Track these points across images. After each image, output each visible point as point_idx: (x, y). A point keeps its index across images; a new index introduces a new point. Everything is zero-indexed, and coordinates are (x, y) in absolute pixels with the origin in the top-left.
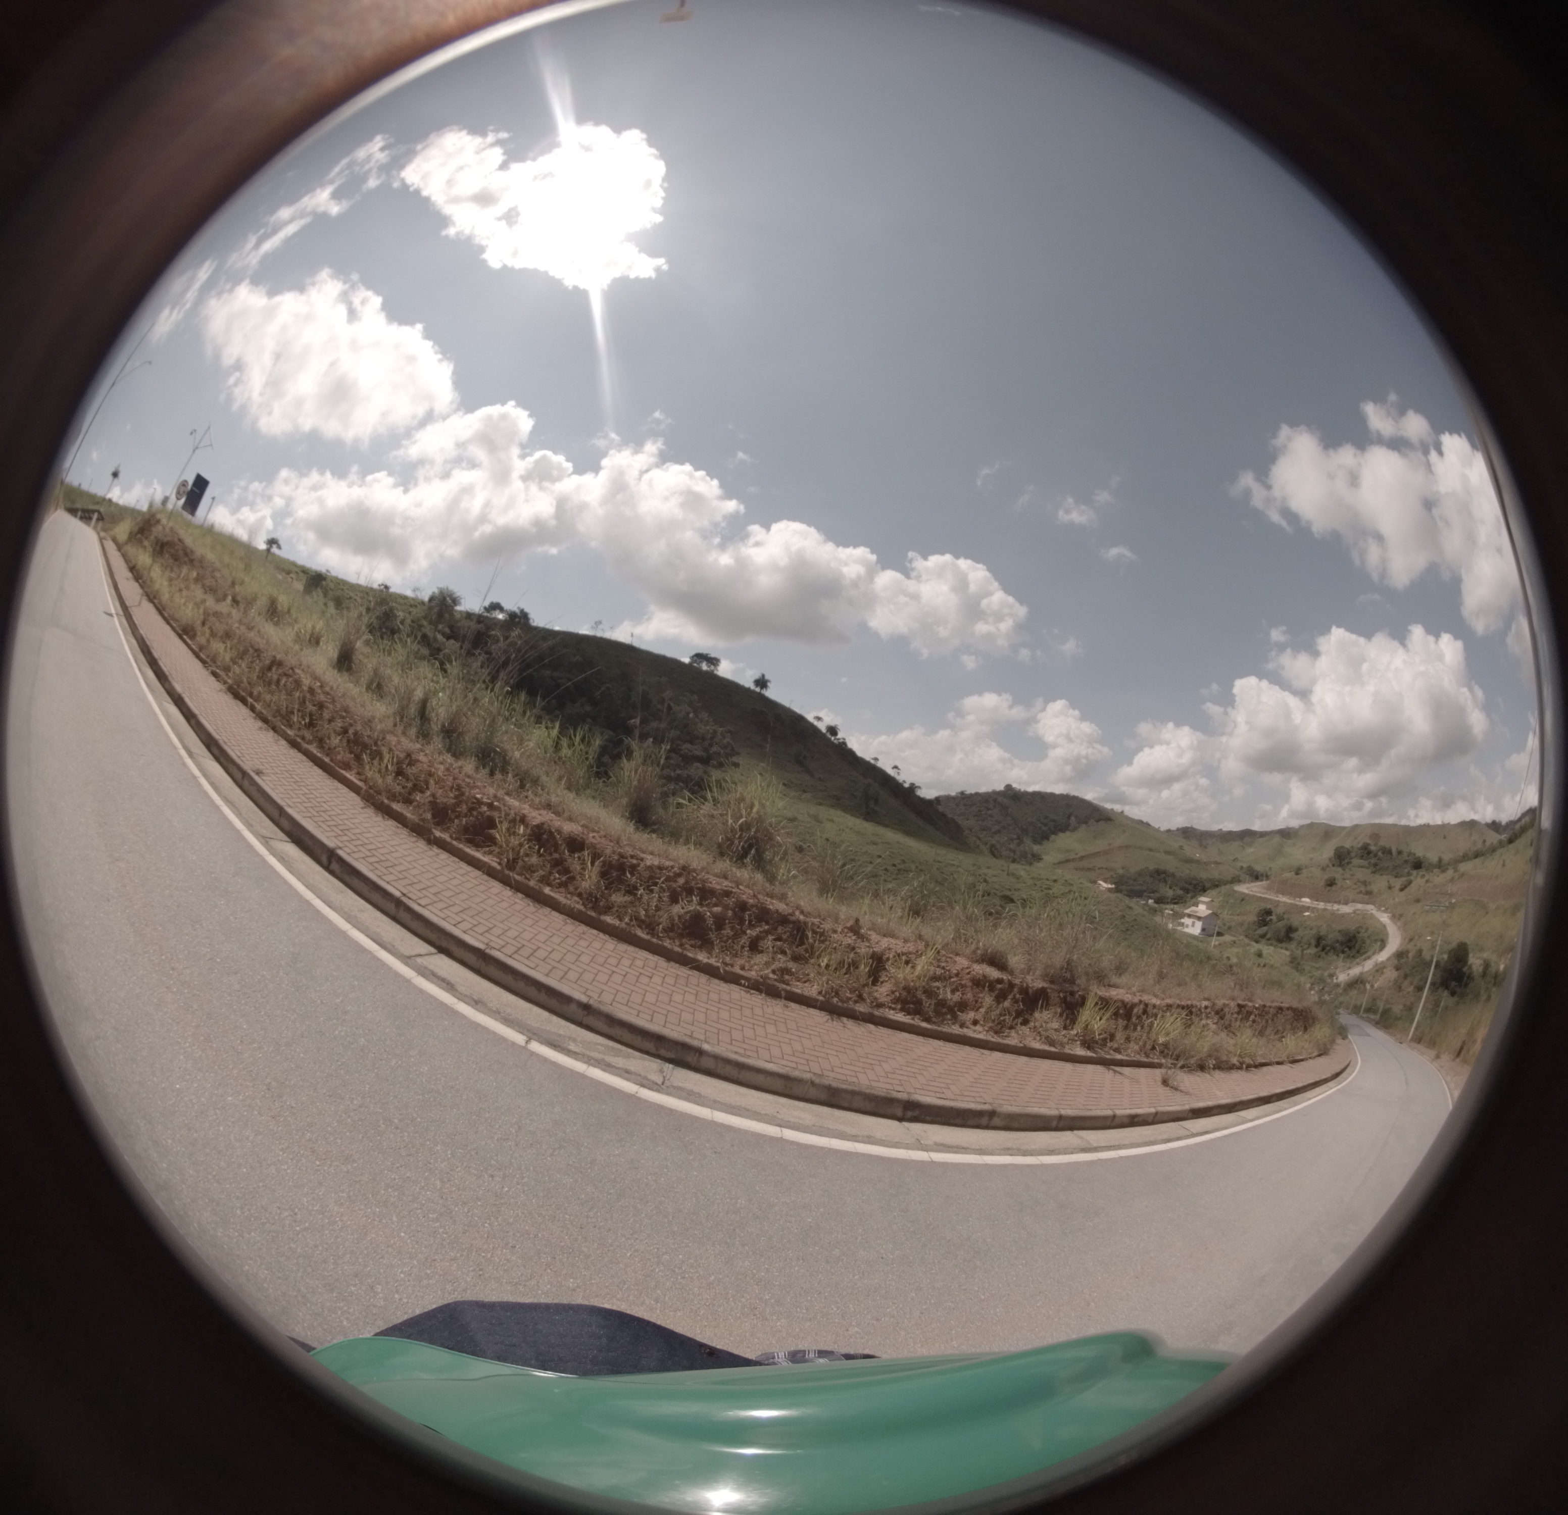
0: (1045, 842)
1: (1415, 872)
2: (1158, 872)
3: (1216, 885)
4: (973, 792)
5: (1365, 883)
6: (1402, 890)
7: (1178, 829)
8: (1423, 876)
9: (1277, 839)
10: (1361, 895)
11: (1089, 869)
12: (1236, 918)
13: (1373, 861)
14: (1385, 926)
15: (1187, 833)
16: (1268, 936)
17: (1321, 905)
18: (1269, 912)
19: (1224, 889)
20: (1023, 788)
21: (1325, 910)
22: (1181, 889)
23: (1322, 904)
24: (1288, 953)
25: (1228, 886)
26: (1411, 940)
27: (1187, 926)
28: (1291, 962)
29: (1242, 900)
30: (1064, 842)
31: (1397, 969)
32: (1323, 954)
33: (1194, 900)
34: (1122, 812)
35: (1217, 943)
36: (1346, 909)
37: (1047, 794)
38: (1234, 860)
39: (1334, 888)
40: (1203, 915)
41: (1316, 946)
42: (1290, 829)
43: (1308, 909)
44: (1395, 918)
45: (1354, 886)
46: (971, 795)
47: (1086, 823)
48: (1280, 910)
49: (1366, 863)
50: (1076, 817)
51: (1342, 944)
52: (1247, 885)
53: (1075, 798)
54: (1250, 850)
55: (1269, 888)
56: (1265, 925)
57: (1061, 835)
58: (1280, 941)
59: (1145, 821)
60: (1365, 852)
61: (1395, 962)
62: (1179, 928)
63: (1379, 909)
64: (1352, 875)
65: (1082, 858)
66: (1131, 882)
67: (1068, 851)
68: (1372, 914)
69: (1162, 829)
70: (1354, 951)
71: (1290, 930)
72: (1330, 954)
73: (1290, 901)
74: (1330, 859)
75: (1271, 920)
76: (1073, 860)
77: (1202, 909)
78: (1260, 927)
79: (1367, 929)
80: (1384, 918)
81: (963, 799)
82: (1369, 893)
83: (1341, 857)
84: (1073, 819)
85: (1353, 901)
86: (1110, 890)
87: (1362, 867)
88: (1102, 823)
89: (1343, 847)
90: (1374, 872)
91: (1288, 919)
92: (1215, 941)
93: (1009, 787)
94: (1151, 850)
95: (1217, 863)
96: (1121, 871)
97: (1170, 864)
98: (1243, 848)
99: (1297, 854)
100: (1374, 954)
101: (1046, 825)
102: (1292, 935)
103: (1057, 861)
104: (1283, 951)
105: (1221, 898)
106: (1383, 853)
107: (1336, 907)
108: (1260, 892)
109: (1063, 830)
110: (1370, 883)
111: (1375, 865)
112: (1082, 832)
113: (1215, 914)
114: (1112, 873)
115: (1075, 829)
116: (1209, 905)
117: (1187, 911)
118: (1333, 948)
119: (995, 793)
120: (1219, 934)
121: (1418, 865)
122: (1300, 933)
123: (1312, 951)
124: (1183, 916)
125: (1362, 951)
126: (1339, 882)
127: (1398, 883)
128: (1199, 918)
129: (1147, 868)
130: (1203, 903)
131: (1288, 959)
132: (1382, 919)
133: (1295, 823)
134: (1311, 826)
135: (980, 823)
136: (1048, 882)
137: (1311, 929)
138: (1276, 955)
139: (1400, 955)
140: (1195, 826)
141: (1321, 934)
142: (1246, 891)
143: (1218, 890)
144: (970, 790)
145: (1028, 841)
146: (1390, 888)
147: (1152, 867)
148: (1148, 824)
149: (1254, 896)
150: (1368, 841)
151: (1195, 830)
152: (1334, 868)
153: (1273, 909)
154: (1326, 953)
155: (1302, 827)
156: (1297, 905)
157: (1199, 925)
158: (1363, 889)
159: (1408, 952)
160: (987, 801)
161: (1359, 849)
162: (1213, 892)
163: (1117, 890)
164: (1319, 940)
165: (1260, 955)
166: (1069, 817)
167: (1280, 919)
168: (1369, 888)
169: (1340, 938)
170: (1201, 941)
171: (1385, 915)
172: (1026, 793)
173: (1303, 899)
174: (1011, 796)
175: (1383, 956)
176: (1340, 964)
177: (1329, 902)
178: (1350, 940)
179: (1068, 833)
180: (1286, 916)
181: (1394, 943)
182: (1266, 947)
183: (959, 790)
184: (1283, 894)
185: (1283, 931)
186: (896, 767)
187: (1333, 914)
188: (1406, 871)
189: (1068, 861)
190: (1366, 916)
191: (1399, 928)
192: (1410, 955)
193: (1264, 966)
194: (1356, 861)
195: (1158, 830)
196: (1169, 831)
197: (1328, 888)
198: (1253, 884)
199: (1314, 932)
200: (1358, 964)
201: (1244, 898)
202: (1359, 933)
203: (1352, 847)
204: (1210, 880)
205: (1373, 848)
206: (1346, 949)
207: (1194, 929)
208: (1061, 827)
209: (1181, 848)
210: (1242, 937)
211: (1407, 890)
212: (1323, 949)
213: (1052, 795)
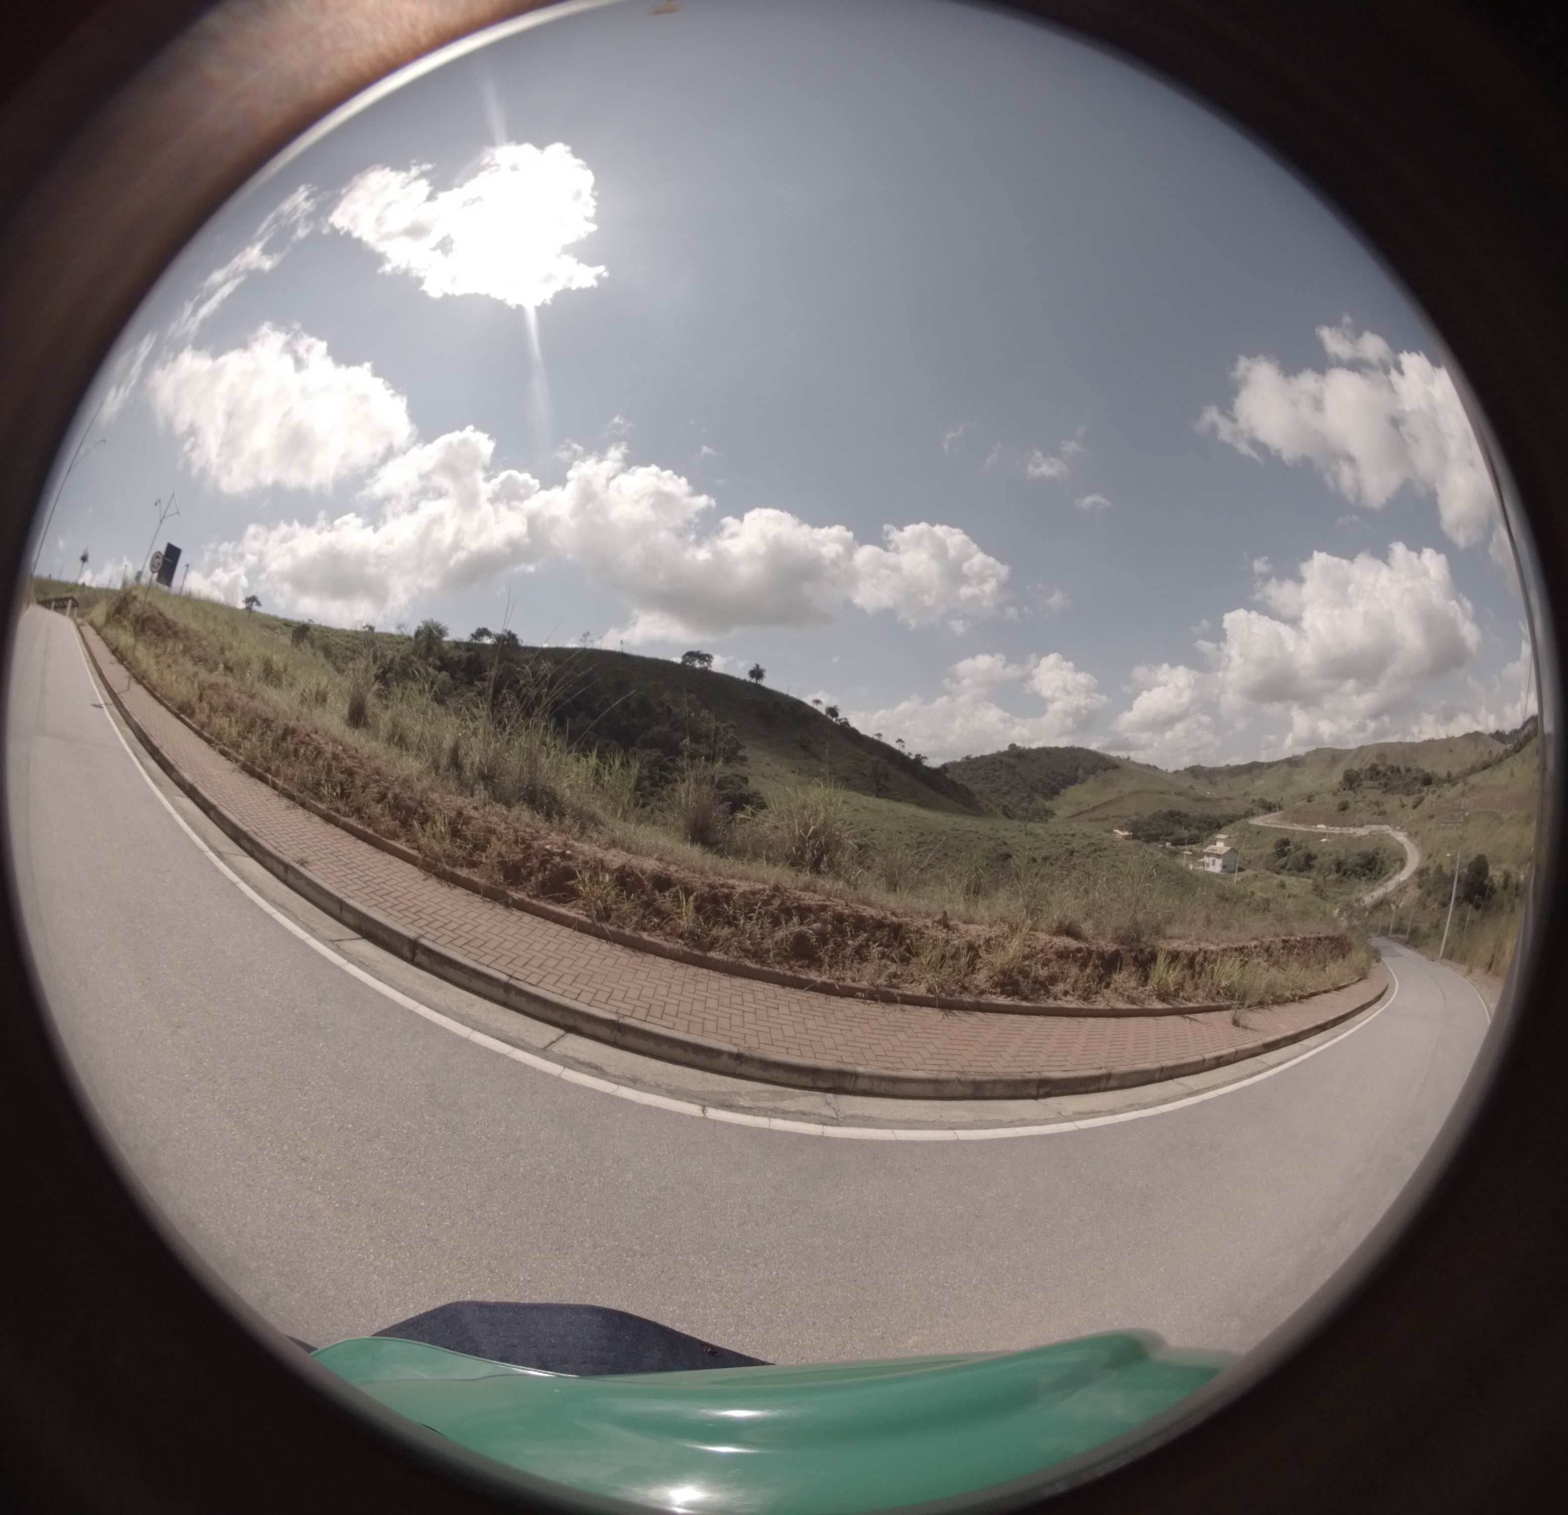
0: (1056, 797)
1: (1425, 788)
2: (1171, 814)
3: (1230, 820)
4: (978, 755)
5: (1377, 804)
6: (1415, 807)
7: (1186, 769)
8: (1434, 792)
9: (1285, 768)
10: (1375, 817)
11: (1102, 819)
12: (1254, 851)
13: (1383, 781)
14: (1402, 845)
15: (1195, 772)
16: (1288, 866)
17: (1337, 830)
18: (1286, 843)
19: (1239, 824)
20: (1027, 748)
21: (1341, 834)
22: (1199, 828)
23: (1338, 828)
24: (1310, 881)
25: (1242, 821)
26: (1430, 856)
27: (1208, 865)
28: (1315, 890)
29: (1259, 833)
30: (1076, 795)
31: (1420, 886)
32: (1345, 879)
33: (1210, 839)
34: (1128, 758)
35: (1239, 879)
36: (1362, 832)
37: (1051, 748)
38: (1245, 794)
39: (1348, 812)
40: (1222, 853)
41: (1338, 871)
42: (1297, 757)
43: (1324, 835)
44: (1411, 836)
45: (1368, 808)
46: (977, 758)
47: (1094, 773)
48: (1296, 839)
49: (1376, 784)
50: (1083, 768)
51: (1362, 866)
52: (1261, 818)
53: (1080, 750)
54: (1260, 782)
55: (1283, 819)
56: (1284, 856)
57: (1071, 788)
58: (1300, 870)
59: (1152, 764)
60: (1374, 772)
61: (1417, 880)
62: (1201, 868)
63: (1394, 828)
64: (1364, 797)
65: (1094, 809)
66: (1146, 827)
67: (1079, 803)
68: (1388, 834)
69: (1170, 771)
70: (1374, 873)
71: (1310, 858)
72: (1352, 878)
73: (1305, 829)
74: (1340, 783)
75: (1289, 850)
76: (1086, 812)
77: (1221, 847)
78: (1279, 858)
79: (1385, 850)
80: (1401, 837)
81: (969, 763)
82: (1383, 813)
83: (1351, 781)
84: (1081, 771)
85: (1368, 823)
86: (1127, 838)
87: (1372, 788)
88: (1110, 771)
89: (1351, 770)
90: (1385, 792)
91: (1307, 847)
92: (1237, 877)
93: (1013, 746)
94: (1161, 793)
95: (1229, 799)
96: (1134, 818)
97: (1182, 805)
98: (1253, 781)
99: (1307, 781)
100: (1395, 873)
101: (1054, 780)
102: (1311, 863)
103: (1070, 815)
104: (1304, 880)
105: (1237, 834)
106: (1392, 772)
107: (1352, 830)
108: (1275, 823)
109: (1072, 784)
110: (1383, 804)
111: (1386, 785)
112: (1091, 782)
113: (1233, 851)
114: (1126, 820)
115: (1083, 781)
116: (1227, 842)
117: (1207, 850)
118: (1355, 872)
119: (999, 754)
120: (1241, 870)
121: (1428, 781)
122: (1320, 860)
123: (1333, 876)
124: (1202, 855)
125: (1383, 872)
126: (1352, 806)
127: (1410, 801)
128: (1218, 856)
129: (1160, 811)
130: (1221, 840)
131: (1311, 887)
132: (1398, 839)
133: (1301, 751)
134: (1317, 751)
135: (989, 785)
136: (1066, 838)
137: (1330, 855)
138: (1297, 884)
139: (1421, 873)
140: (1203, 764)
141: (1342, 858)
142: (1261, 824)
143: (1233, 825)
144: (975, 754)
145: (1039, 798)
146: (1403, 806)
147: (1165, 809)
148: (1155, 768)
149: (1269, 828)
150: (1376, 762)
151: (1203, 768)
152: (1345, 792)
153: (1290, 839)
154: (1348, 878)
155: (1308, 754)
156: (1313, 833)
157: (1219, 862)
158: (1376, 810)
159: (1428, 869)
160: (993, 763)
161: (1368, 770)
162: (1229, 828)
163: (1135, 837)
164: (1339, 865)
165: (1283, 886)
166: (1076, 770)
167: (1298, 848)
168: (1382, 808)
169: (1359, 861)
170: (1224, 879)
171: (1402, 834)
172: (1031, 751)
173: (1319, 826)
174: (1017, 755)
175: (1404, 875)
176: (1363, 887)
177: (1345, 826)
178: (1370, 862)
179: (1077, 786)
180: (1303, 845)
181: (1413, 862)
182: (1288, 878)
183: (965, 755)
184: (1297, 823)
185: (1303, 859)
186: (900, 741)
187: (1350, 837)
188: (1417, 788)
189: (1081, 813)
190: (1382, 837)
191: (1417, 846)
192: (1431, 872)
193: (1289, 897)
194: (1367, 783)
195: (1166, 772)
196: (1177, 772)
197: (1342, 812)
198: (1267, 816)
199: (1333, 857)
200: (1380, 885)
201: (1259, 831)
202: (1377, 854)
203: (1361, 769)
204: (1224, 816)
205: (1381, 768)
206: (1367, 872)
207: (1215, 867)
208: (1070, 780)
209: (1191, 787)
210: (1262, 871)
211: (1419, 807)
212: (1345, 874)
213: (1057, 749)
